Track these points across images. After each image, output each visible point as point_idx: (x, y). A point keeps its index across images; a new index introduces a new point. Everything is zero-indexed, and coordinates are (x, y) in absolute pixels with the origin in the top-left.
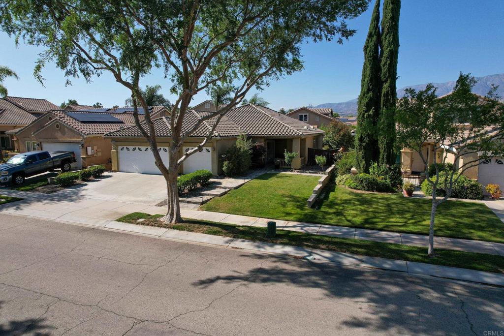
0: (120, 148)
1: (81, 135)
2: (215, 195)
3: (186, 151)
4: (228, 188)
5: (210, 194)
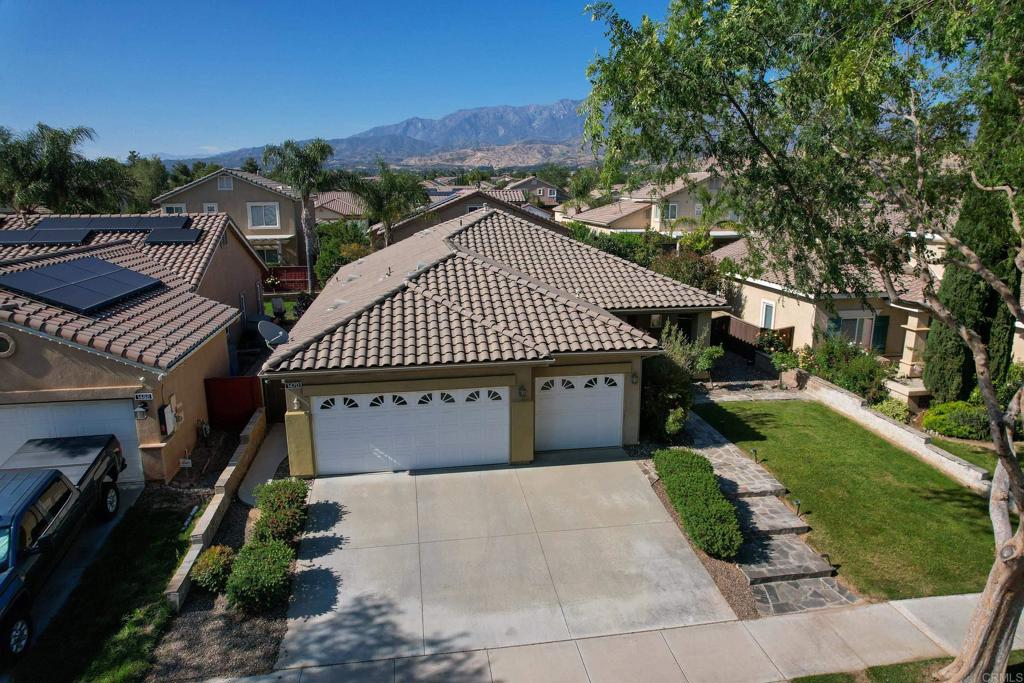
0: (317, 402)
1: (139, 372)
2: (797, 529)
3: (543, 388)
4: (771, 493)
5: (785, 529)
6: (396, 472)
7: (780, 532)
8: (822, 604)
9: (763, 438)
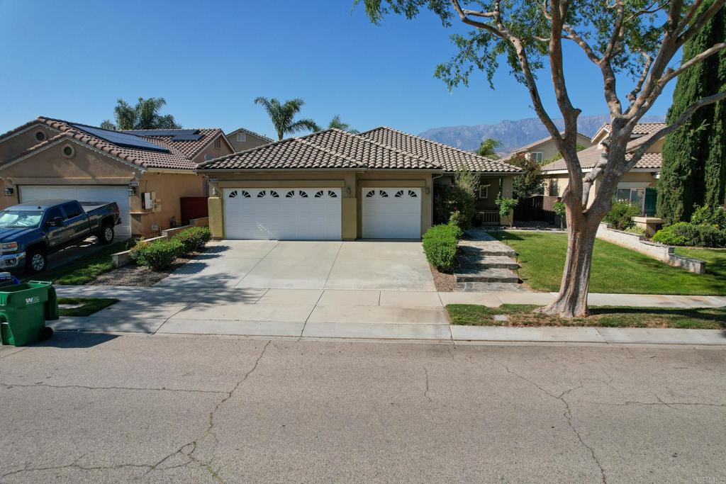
0: (227, 192)
1: (132, 169)
2: (510, 265)
3: (368, 196)
4: (505, 254)
5: (501, 265)
6: (270, 240)
7: (497, 266)
8: (500, 291)
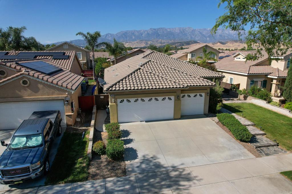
0: (119, 100)
2: (262, 134)
4: (251, 125)
5: (259, 134)
6: (141, 122)
7: (258, 135)
8: (278, 153)
9: (242, 112)
